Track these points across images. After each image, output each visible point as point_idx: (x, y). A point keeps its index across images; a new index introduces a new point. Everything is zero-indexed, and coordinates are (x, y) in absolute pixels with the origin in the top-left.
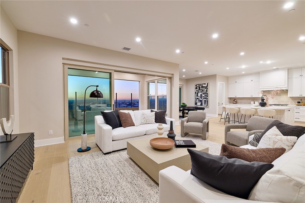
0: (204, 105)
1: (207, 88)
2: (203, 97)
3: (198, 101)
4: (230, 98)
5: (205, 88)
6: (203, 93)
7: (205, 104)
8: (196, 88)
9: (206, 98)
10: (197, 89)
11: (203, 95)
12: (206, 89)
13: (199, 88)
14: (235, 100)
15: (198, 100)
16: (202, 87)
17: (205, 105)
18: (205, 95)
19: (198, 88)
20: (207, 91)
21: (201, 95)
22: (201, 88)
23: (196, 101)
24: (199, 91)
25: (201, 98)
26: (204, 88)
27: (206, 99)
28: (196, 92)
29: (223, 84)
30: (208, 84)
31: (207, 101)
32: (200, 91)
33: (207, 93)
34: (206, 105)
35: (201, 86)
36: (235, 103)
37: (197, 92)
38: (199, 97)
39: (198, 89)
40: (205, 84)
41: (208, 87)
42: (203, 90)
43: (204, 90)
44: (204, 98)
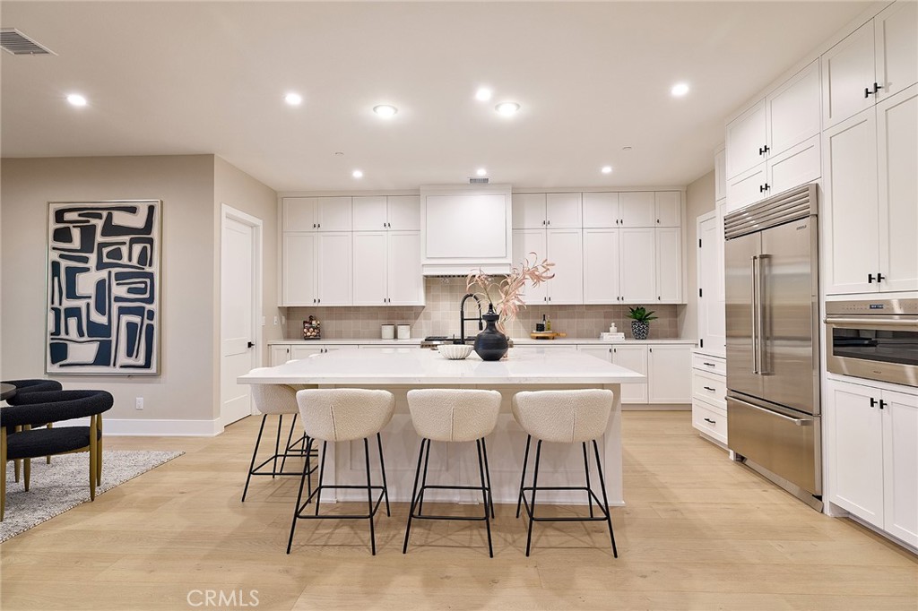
0: (123, 358)
1: (151, 241)
2: (118, 299)
3: (74, 334)
4: (289, 312)
5: (133, 241)
6: (119, 277)
7: (130, 354)
8: (62, 235)
9: (138, 311)
10: (70, 240)
11: (119, 290)
12: (137, 248)
13: (88, 233)
14: (311, 318)
15: (73, 322)
16: (110, 229)
17: (131, 361)
18: (130, 291)
19: (76, 233)
20: (144, 259)
21: (101, 286)
22: (99, 239)
23: (57, 332)
24: (86, 260)
25: (101, 308)
26: (126, 238)
27: (136, 319)
28: (56, 266)
29: (253, 226)
30: (151, 209)
31: (150, 328)
32: (93, 257)
33: (151, 276)
34: (141, 361)
35: (99, 224)
36: (316, 338)
37: (64, 264)
38: (81, 304)
39: (76, 244)
40: (133, 210)
41: (155, 234)
42: (116, 254)
43: (125, 250)
44: (122, 311)
